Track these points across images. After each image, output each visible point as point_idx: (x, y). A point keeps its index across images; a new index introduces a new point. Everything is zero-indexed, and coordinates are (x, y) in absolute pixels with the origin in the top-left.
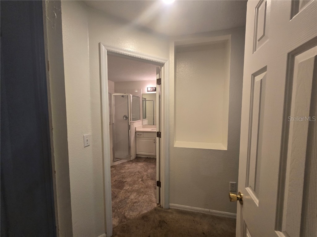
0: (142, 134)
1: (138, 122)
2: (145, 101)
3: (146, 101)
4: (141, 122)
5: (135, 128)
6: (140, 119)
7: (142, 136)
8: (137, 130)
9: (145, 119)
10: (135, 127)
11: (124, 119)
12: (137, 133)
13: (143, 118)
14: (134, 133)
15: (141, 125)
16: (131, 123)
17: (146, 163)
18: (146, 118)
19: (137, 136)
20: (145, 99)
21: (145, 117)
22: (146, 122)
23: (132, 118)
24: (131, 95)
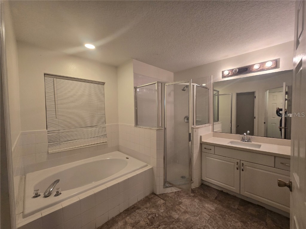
0: (212, 148)
1: (205, 126)
2: (216, 97)
3: (218, 95)
4: (211, 127)
5: (201, 137)
6: (209, 122)
7: (212, 151)
8: (204, 140)
9: (217, 123)
10: (200, 134)
11: (185, 121)
12: (204, 146)
13: (214, 121)
14: (199, 145)
15: (210, 132)
16: (194, 130)
17: (220, 207)
18: (218, 120)
19: (204, 150)
20: (218, 92)
21: (216, 119)
22: (218, 127)
23: (196, 121)
24: (195, 85)
